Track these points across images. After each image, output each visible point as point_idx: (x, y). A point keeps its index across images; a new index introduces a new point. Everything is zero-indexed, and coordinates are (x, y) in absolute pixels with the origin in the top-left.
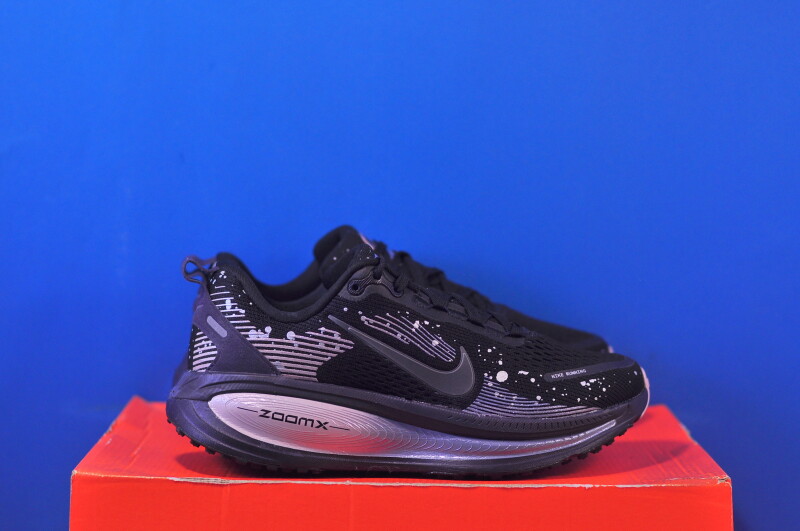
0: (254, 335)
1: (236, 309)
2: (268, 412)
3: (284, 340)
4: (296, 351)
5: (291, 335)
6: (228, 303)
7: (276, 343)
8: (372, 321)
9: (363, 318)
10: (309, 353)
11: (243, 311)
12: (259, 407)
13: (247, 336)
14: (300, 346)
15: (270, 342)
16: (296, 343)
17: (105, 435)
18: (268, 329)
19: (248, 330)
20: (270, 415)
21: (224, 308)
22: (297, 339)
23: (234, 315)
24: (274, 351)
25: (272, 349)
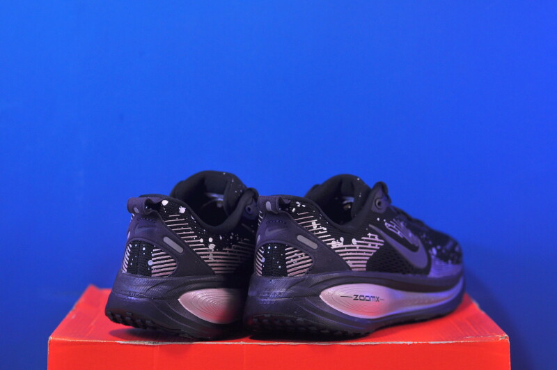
0: (335, 244)
1: (321, 228)
2: (357, 296)
3: (351, 246)
4: (358, 252)
5: (354, 241)
6: (314, 224)
7: (348, 248)
8: (389, 225)
9: (386, 224)
10: (363, 252)
11: (325, 229)
12: (352, 294)
13: (331, 246)
14: (360, 248)
15: (344, 248)
16: (358, 246)
17: (71, 312)
18: (342, 239)
19: (331, 242)
20: (358, 298)
21: (312, 228)
22: (358, 244)
23: (320, 232)
24: (347, 254)
25: (345, 252)
